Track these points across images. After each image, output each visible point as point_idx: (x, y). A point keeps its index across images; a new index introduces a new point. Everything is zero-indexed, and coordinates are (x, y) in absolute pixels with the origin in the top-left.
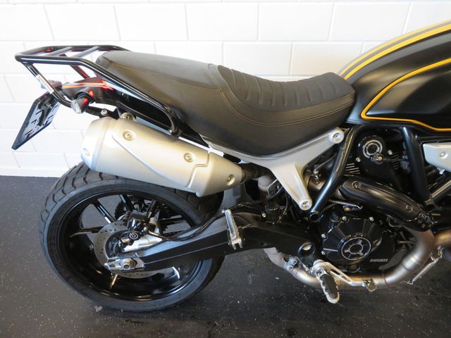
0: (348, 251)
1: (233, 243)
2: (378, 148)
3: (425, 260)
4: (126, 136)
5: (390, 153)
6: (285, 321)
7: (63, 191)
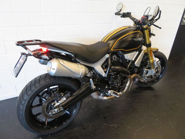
0: (116, 84)
1: (93, 88)
3: (130, 83)
5: (118, 58)
6: (102, 116)
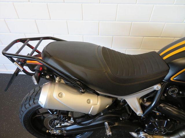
0: (157, 132)
1: (108, 134)
2: (176, 91)
4: (60, 95)
5: (181, 92)
7: (29, 104)
